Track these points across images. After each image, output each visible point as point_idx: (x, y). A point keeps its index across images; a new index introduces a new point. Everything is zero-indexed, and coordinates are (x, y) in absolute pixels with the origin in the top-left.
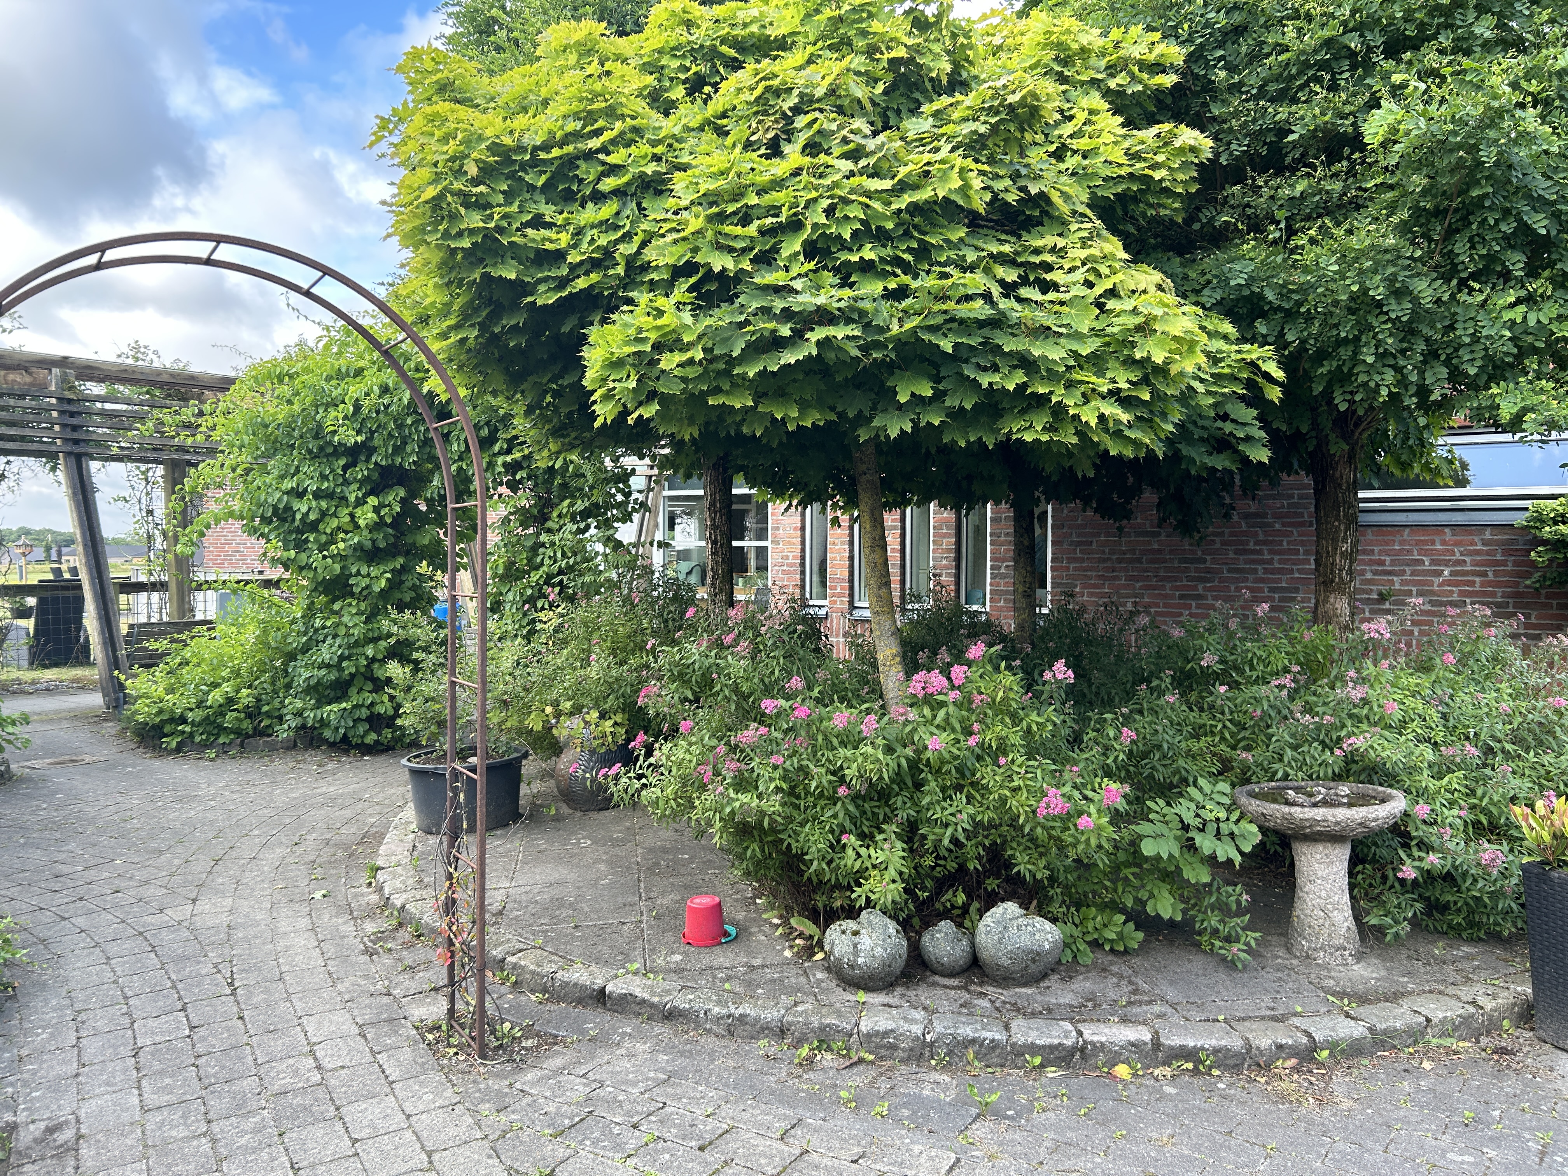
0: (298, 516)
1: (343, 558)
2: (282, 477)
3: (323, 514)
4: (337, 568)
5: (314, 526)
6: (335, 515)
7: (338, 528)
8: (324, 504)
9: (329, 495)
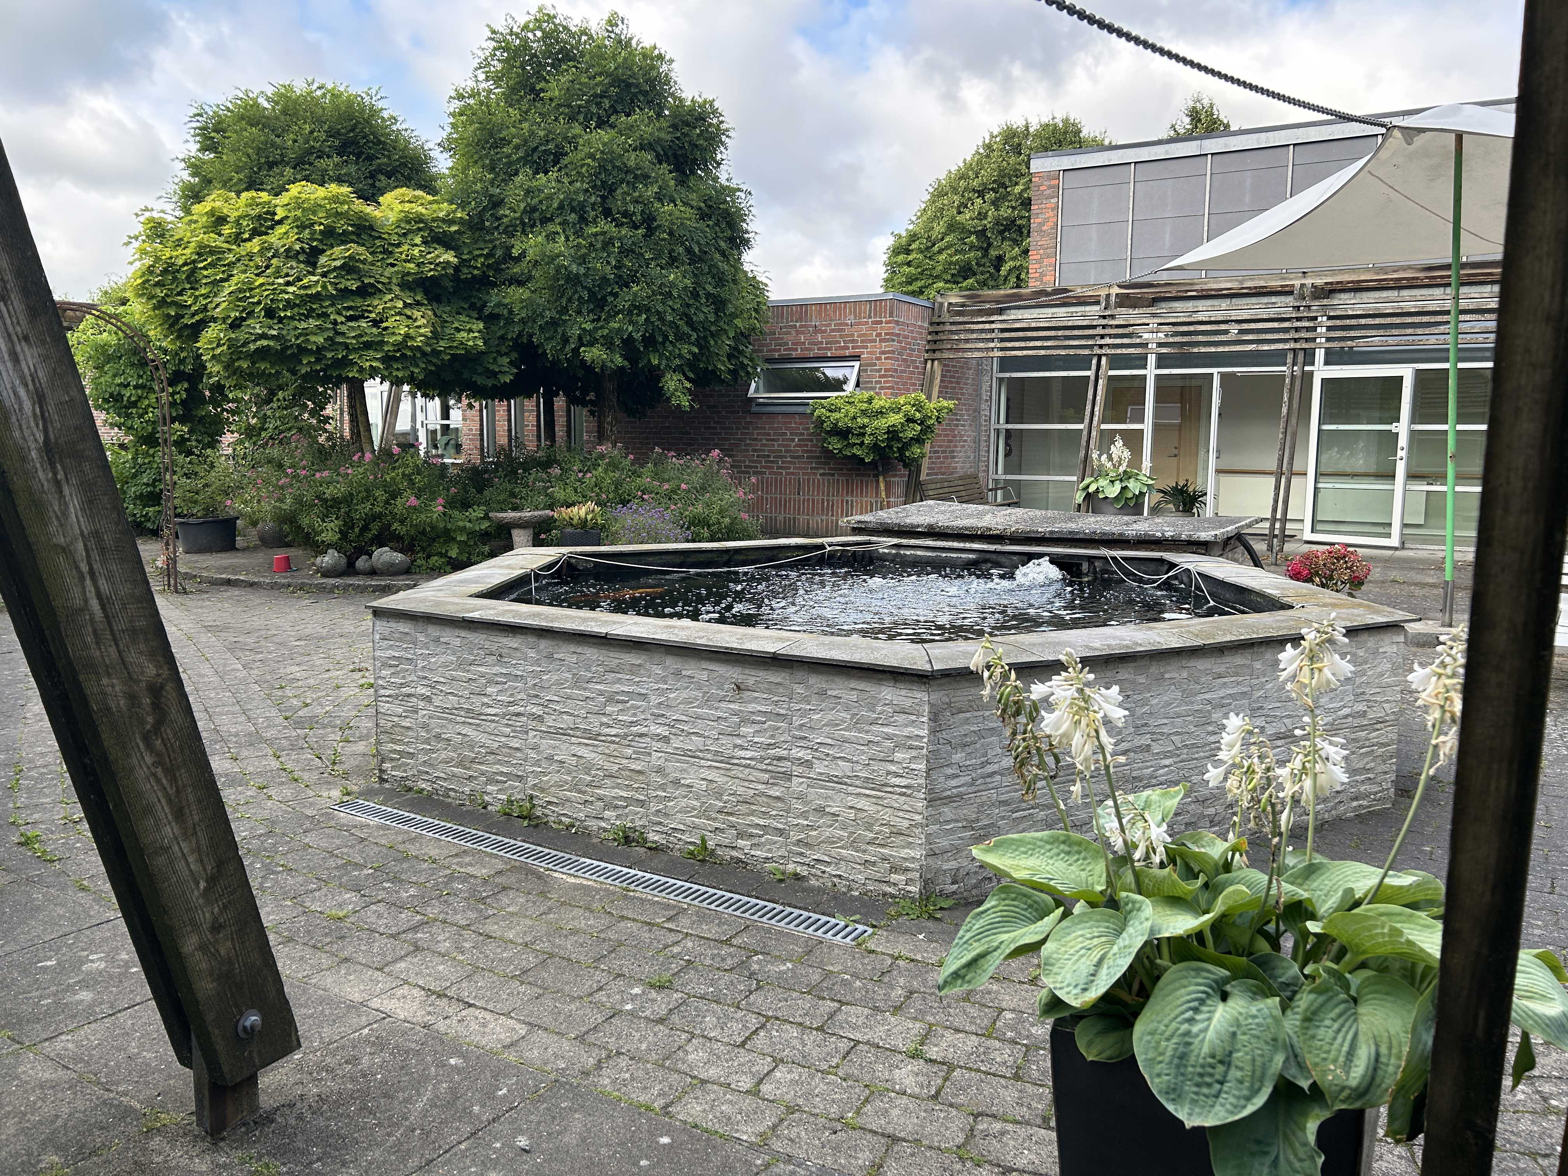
0: (125, 399)
1: (154, 422)
2: (115, 376)
3: (140, 398)
4: (150, 428)
5: (134, 404)
6: (146, 398)
7: (149, 406)
8: (139, 392)
9: (143, 387)
